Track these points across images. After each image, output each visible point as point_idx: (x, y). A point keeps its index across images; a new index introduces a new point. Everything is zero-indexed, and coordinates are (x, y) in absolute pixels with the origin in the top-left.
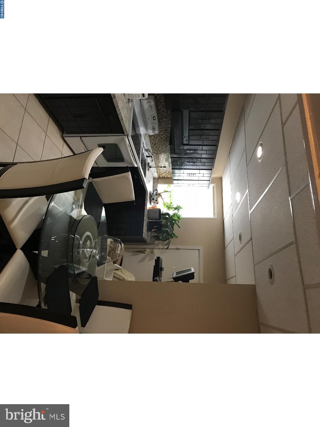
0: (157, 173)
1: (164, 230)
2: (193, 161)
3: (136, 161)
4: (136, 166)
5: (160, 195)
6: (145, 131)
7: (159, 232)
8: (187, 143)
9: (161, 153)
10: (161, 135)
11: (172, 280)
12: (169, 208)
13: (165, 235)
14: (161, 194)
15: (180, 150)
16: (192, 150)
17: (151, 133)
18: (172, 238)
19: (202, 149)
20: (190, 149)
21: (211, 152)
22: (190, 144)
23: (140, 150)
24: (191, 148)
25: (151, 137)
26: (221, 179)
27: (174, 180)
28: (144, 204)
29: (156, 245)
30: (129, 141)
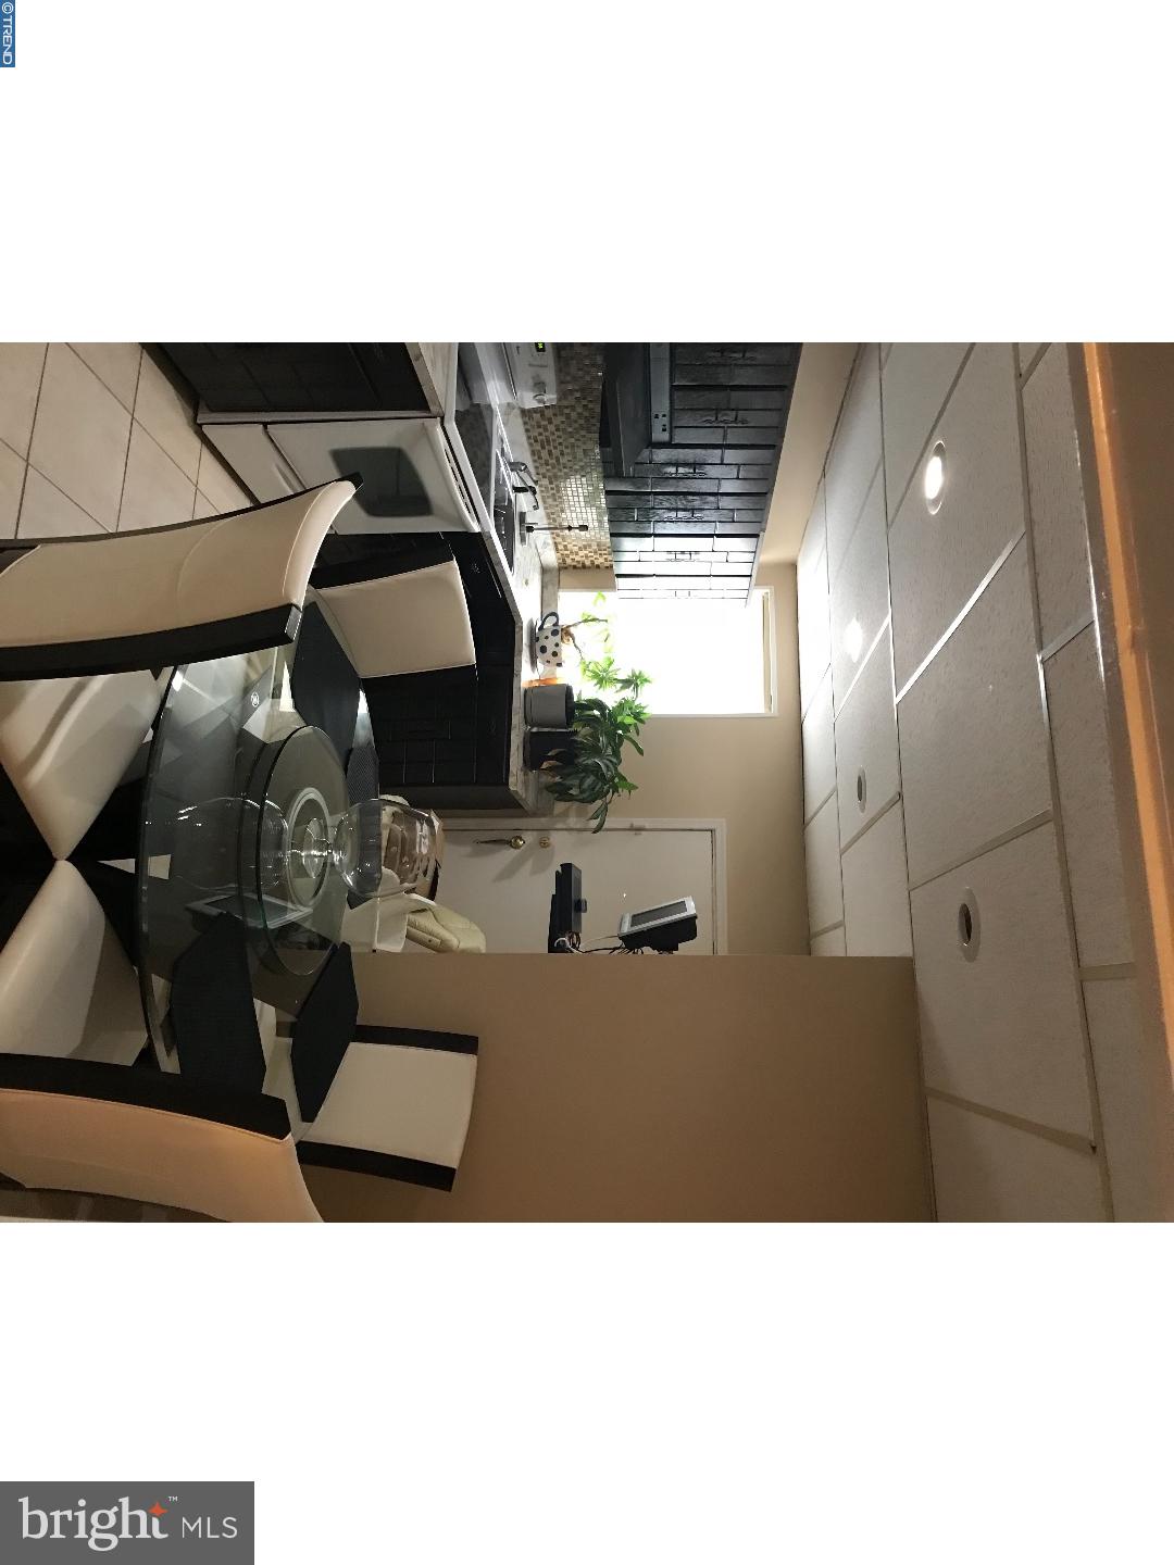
0: (557, 550)
1: (587, 765)
2: (689, 506)
3: (476, 513)
4: (476, 529)
5: (566, 633)
6: (508, 395)
7: (565, 771)
8: (665, 437)
9: (567, 477)
10: (567, 407)
11: (619, 943)
12: (602, 680)
13: (589, 781)
14: (572, 630)
15: (640, 466)
16: (685, 465)
17: (530, 402)
18: (616, 790)
19: (722, 459)
20: (677, 460)
21: (753, 472)
22: (676, 442)
23: (489, 466)
24: (681, 457)
25: (531, 418)
26: (793, 567)
27: (619, 576)
28: (509, 671)
29: (558, 816)
30: (446, 438)
